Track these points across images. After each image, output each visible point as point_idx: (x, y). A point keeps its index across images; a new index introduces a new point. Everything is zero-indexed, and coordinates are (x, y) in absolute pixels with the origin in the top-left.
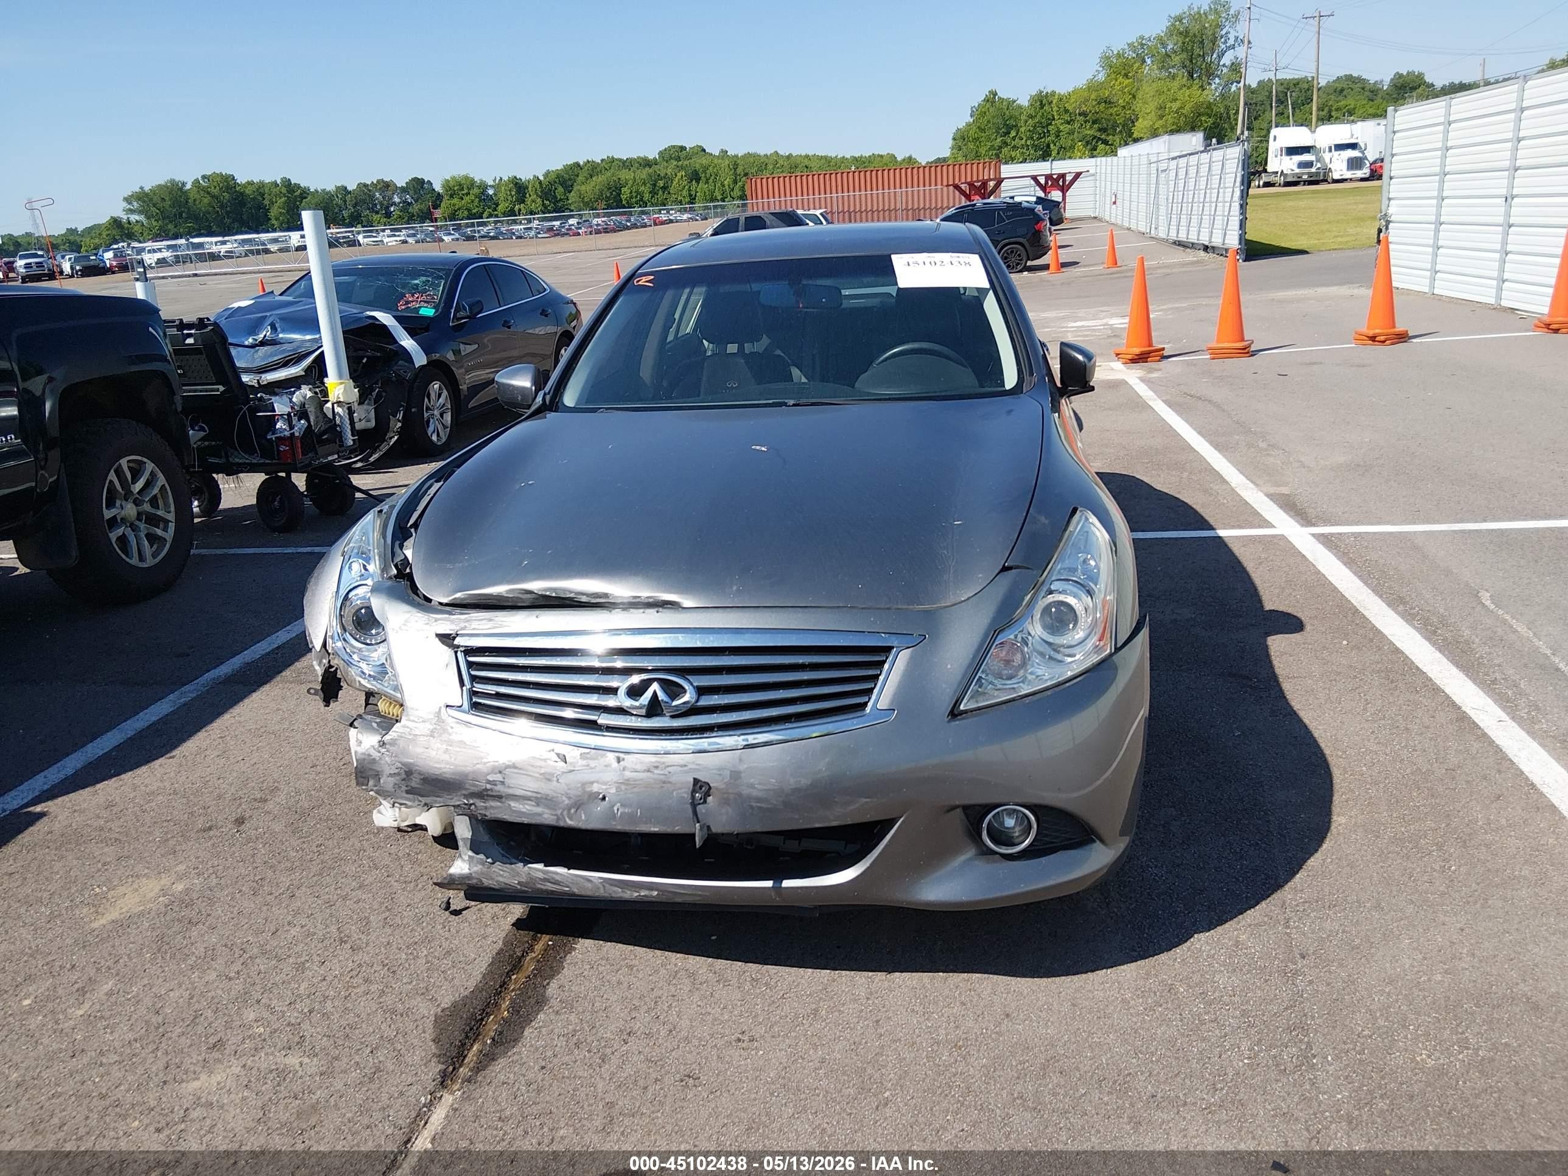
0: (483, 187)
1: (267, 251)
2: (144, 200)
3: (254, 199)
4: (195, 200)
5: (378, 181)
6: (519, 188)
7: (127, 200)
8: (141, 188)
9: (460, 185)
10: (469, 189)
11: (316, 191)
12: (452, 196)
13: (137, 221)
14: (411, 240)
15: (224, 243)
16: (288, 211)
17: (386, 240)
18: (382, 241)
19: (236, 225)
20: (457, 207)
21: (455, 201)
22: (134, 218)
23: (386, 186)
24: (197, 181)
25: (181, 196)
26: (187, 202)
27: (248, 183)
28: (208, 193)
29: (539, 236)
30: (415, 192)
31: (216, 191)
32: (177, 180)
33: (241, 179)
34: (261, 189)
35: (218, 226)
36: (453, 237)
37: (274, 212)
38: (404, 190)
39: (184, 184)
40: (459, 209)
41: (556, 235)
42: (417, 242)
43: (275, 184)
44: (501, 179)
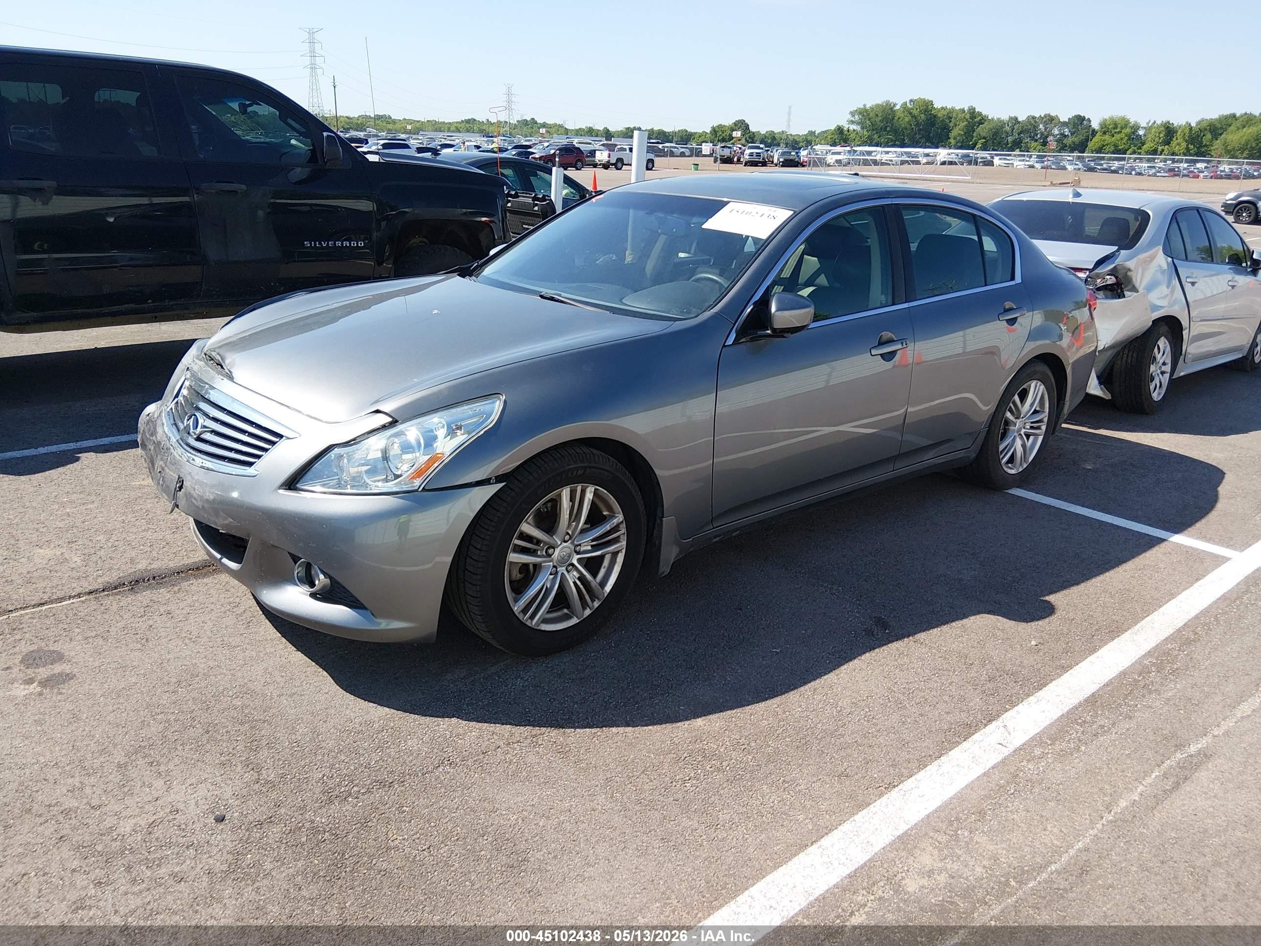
0: (1136, 128)
1: (918, 163)
2: (864, 114)
3: (943, 120)
4: (899, 118)
5: (1045, 116)
6: (1169, 132)
7: (853, 114)
8: (864, 105)
9: (1115, 124)
10: (1122, 128)
11: (993, 119)
12: (1105, 133)
13: (854, 130)
14: (1038, 166)
15: (887, 153)
16: (965, 133)
17: (1016, 163)
18: (1013, 164)
19: (923, 140)
20: (1106, 142)
21: (1107, 137)
22: (853, 127)
23: (1050, 120)
24: (905, 103)
25: (890, 114)
26: (893, 119)
27: (942, 108)
28: (911, 113)
29: (1158, 174)
30: (1074, 127)
31: (915, 112)
32: (891, 101)
33: (937, 105)
34: (950, 114)
35: (910, 140)
36: (1076, 167)
37: (955, 133)
38: (1065, 124)
39: (895, 105)
40: (1107, 145)
41: (1176, 175)
42: (1042, 168)
43: (963, 111)
44: (1155, 122)
